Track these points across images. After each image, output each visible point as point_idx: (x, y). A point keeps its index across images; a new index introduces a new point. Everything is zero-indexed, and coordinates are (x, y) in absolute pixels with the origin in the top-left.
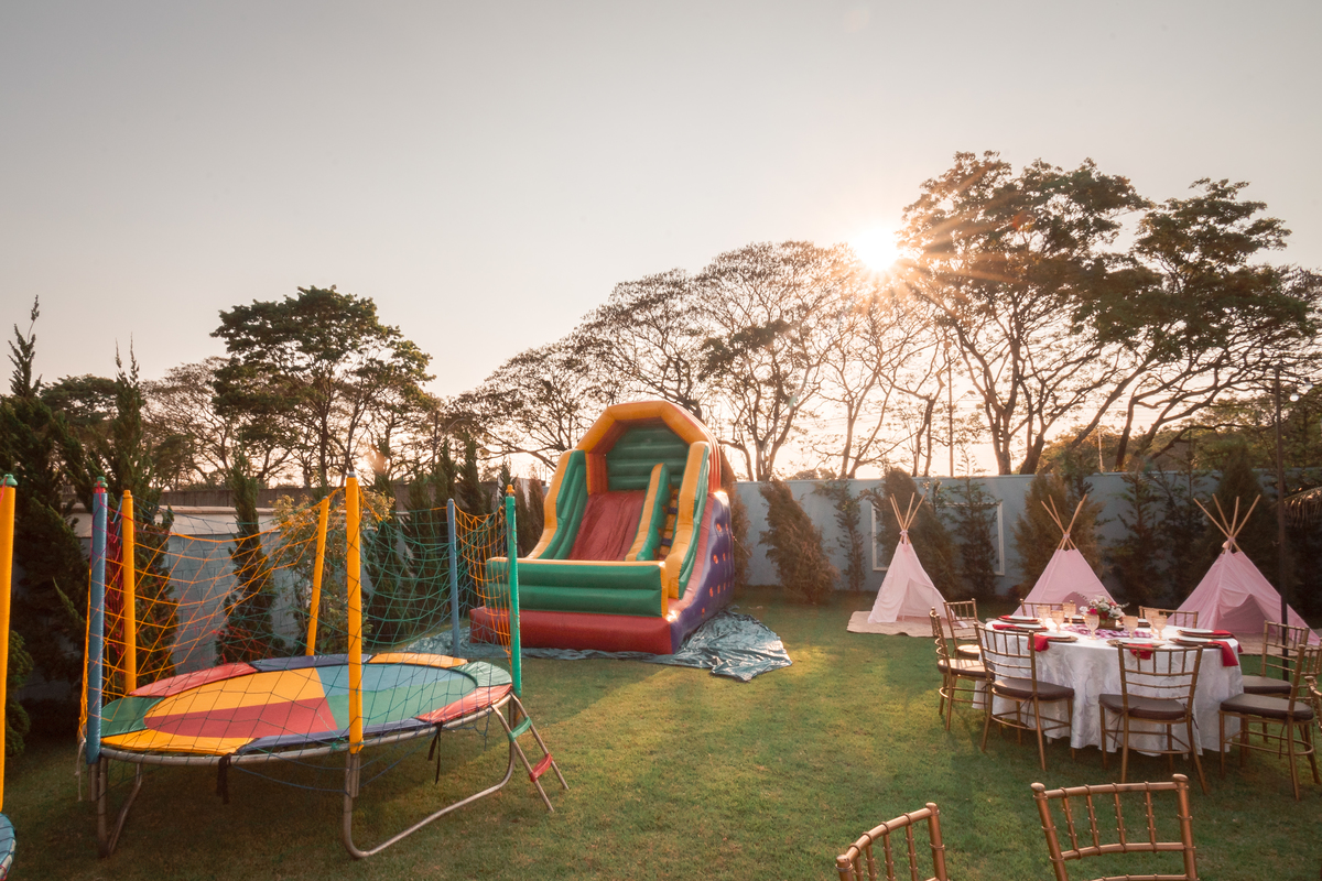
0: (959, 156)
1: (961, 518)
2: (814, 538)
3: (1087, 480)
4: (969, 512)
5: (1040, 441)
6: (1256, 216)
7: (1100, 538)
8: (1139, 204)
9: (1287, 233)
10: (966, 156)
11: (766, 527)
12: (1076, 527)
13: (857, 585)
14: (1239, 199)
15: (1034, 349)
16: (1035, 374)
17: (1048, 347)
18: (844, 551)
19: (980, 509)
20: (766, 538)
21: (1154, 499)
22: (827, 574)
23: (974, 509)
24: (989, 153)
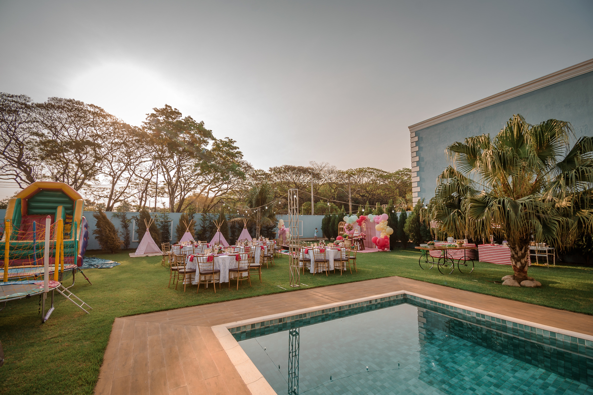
0: (166, 106)
1: (161, 225)
2: (114, 232)
3: (194, 215)
4: (164, 223)
5: (183, 198)
6: (237, 150)
7: (196, 229)
8: (213, 139)
9: (243, 156)
10: (169, 107)
11: (95, 228)
12: (190, 227)
13: (127, 246)
14: (235, 145)
15: (184, 168)
16: (183, 177)
17: (188, 168)
18: (123, 236)
19: (167, 222)
20: (95, 232)
21: (207, 220)
22: (119, 243)
23: (165, 222)
24: (176, 109)
